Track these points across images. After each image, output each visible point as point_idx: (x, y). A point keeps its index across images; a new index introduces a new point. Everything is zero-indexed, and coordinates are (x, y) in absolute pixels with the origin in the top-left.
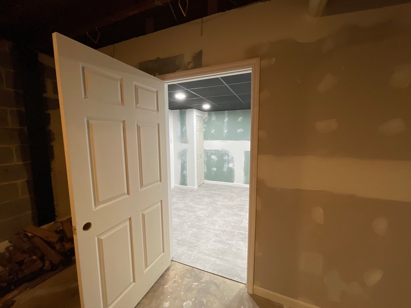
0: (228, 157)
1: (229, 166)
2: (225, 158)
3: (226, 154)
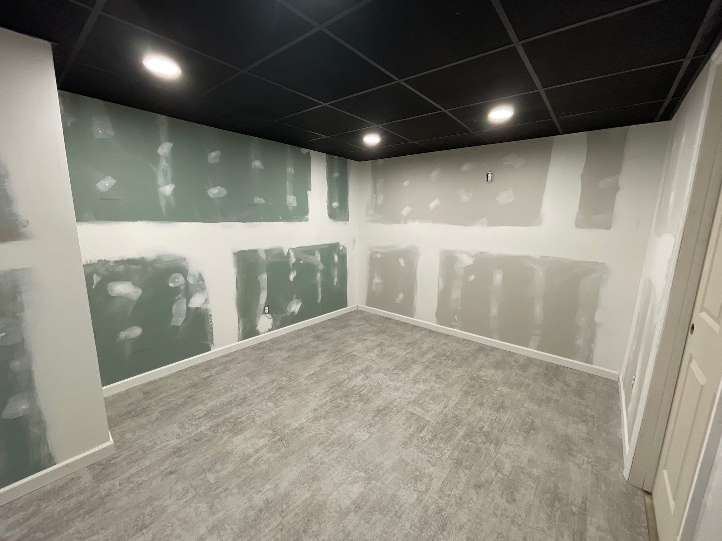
0: (186, 279)
1: (191, 305)
2: (174, 282)
3: (178, 267)
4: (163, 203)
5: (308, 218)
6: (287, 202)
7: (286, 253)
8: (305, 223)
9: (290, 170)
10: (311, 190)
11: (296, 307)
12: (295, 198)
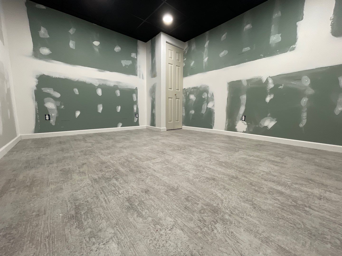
1: (207, 106)
2: (204, 96)
4: (204, 65)
5: (295, 47)
6: (270, 42)
7: (264, 80)
8: (290, 52)
9: (277, 15)
10: (302, 19)
11: (269, 123)
12: (280, 35)
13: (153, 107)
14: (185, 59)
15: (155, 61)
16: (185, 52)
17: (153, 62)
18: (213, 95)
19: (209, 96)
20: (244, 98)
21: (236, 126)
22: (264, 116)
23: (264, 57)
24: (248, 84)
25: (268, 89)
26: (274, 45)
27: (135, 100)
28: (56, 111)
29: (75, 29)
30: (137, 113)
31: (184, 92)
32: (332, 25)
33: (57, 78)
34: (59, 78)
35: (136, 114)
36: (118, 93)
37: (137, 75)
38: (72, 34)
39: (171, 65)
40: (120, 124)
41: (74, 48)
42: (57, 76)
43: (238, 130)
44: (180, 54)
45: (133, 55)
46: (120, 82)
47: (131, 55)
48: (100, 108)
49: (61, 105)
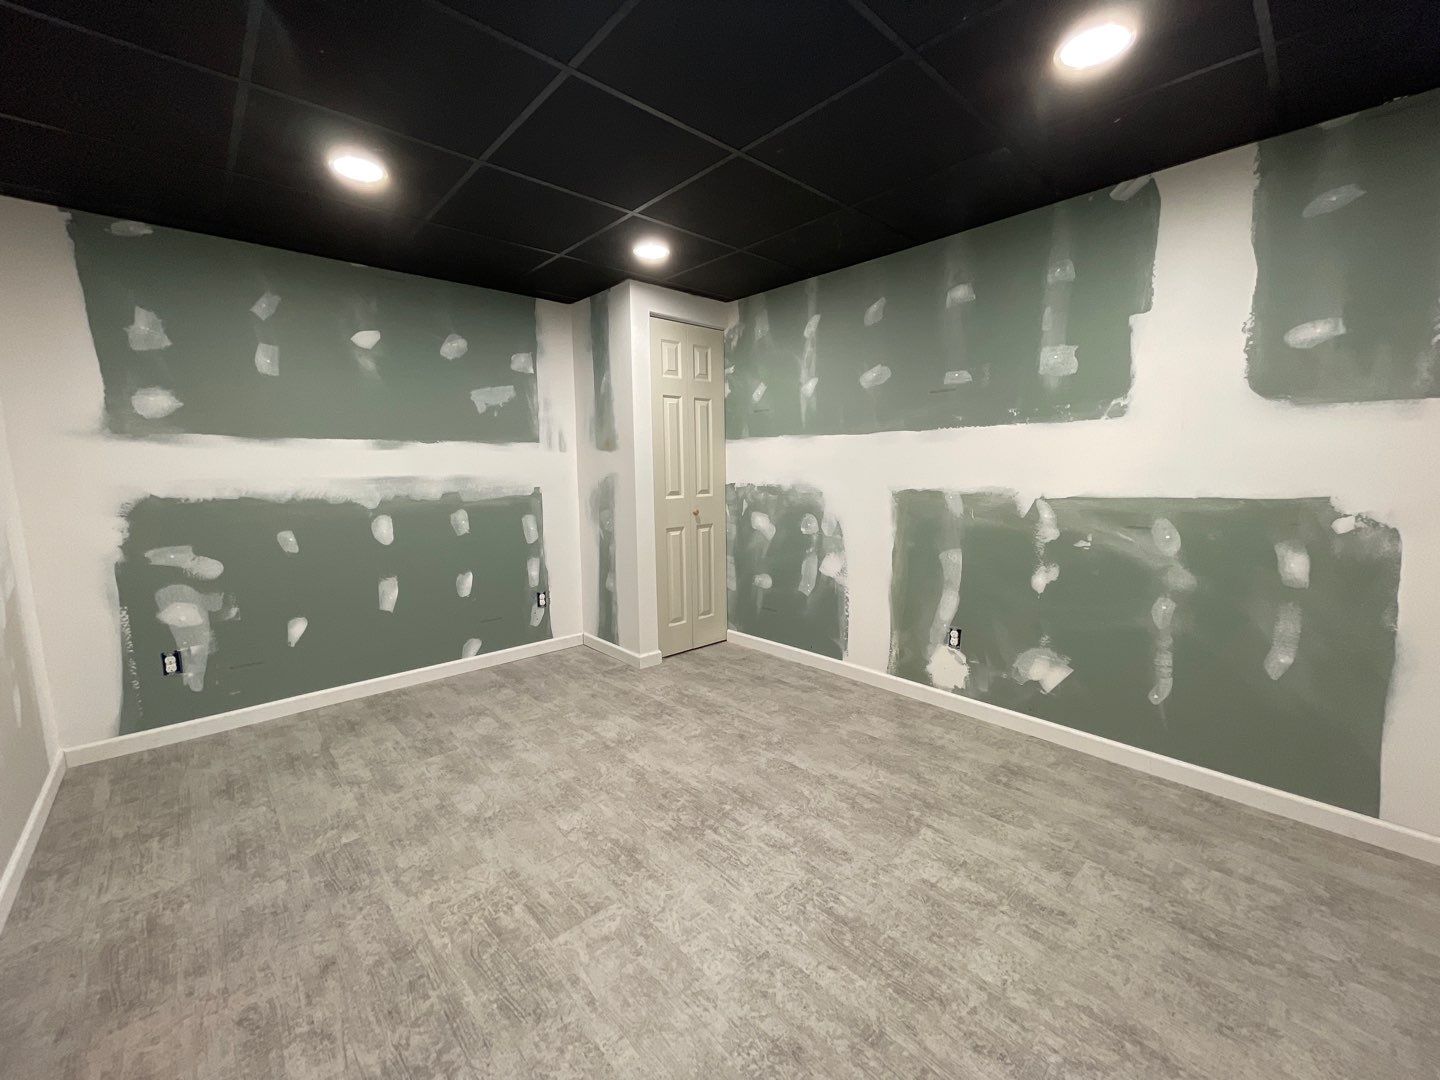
0: (820, 526)
1: (822, 570)
3: (812, 506)
4: (803, 409)
5: (1126, 406)
6: (1041, 368)
7: (1025, 508)
8: (1110, 421)
9: (1060, 273)
10: (1148, 308)
11: (1047, 672)
12: (1074, 349)
13: (606, 565)
14: (731, 370)
15: (608, 387)
16: (730, 340)
17: (602, 390)
18: (839, 530)
19: (826, 532)
20: (953, 560)
21: (927, 662)
22: (1028, 641)
23: (1022, 419)
24: (966, 511)
25: (1038, 545)
26: (1053, 383)
27: (531, 536)
28: (207, 635)
29: (276, 299)
30: (543, 589)
31: (732, 497)
32: (1250, 351)
33: (206, 501)
34: (214, 499)
35: (539, 594)
36: (462, 522)
37: (537, 440)
38: (264, 318)
39: (675, 401)
40: (475, 644)
41: (276, 374)
42: (209, 494)
43: (935, 679)
44: (709, 351)
45: (520, 362)
46: (466, 479)
47: (510, 362)
48: (389, 594)
49: (227, 605)
